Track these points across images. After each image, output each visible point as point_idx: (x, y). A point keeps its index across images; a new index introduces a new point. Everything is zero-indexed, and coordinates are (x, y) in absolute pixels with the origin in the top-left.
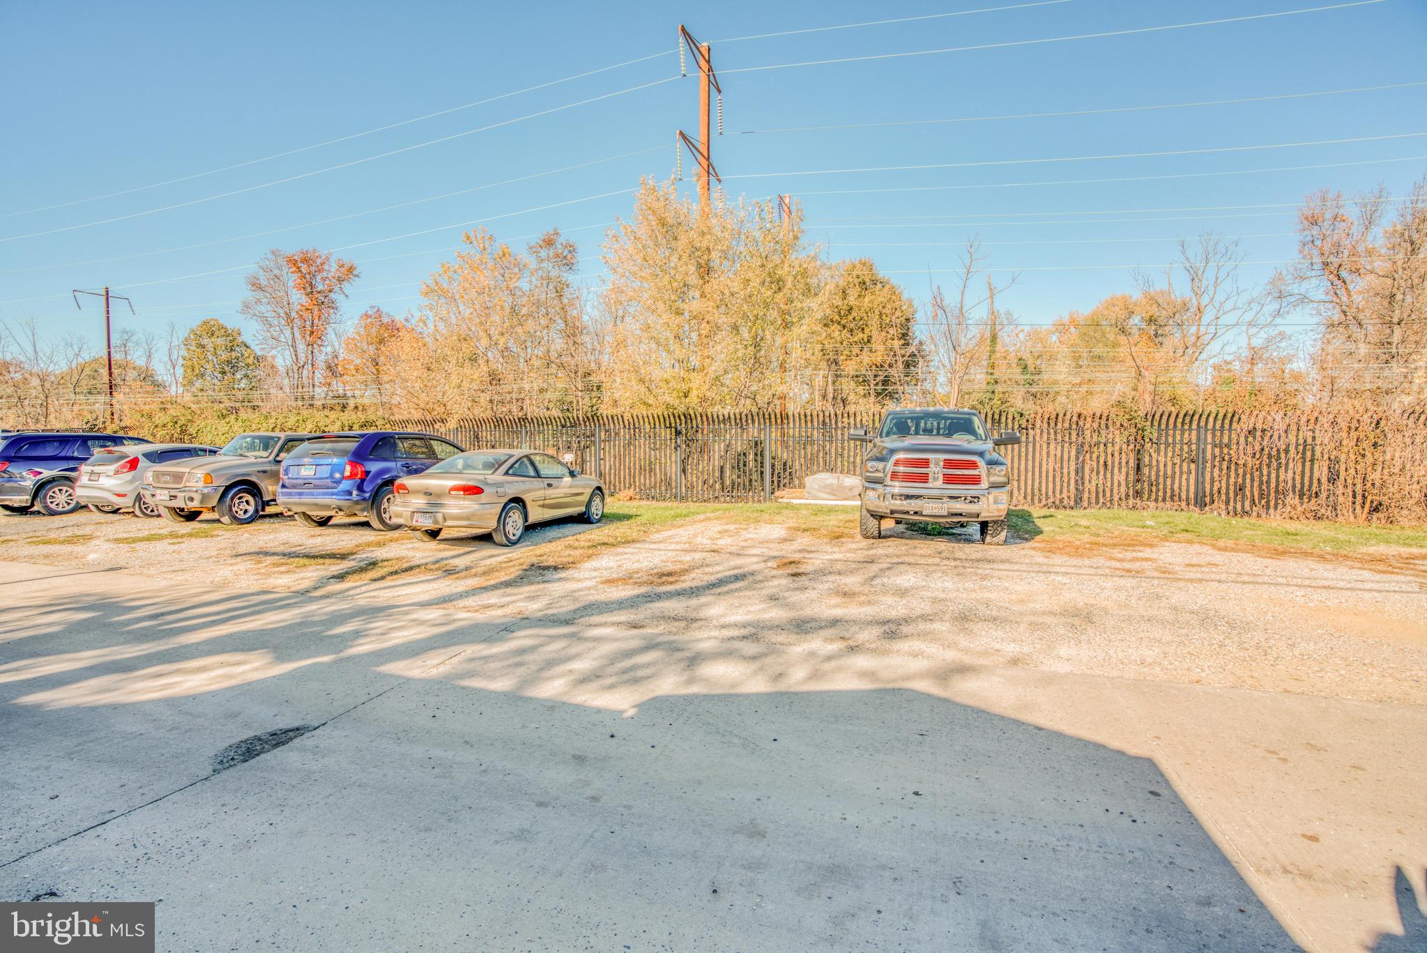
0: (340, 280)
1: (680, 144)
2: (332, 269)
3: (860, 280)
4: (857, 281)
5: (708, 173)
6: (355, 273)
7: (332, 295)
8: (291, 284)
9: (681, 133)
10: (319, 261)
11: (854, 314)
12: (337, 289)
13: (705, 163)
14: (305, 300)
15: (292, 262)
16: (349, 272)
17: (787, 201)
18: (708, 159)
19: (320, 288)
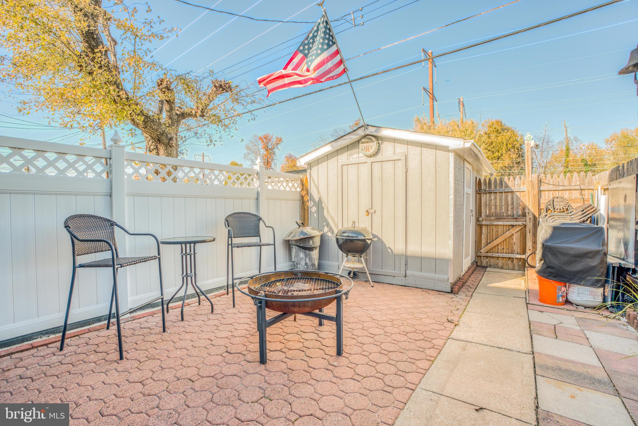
0: (277, 144)
1: (423, 92)
2: (274, 140)
3: (496, 129)
4: (495, 130)
5: (433, 99)
6: (282, 140)
7: (274, 150)
8: (260, 147)
9: (424, 88)
10: (269, 137)
11: (494, 144)
12: (276, 147)
13: (431, 96)
14: (265, 153)
15: (261, 138)
16: (280, 140)
17: (462, 100)
18: (433, 94)
19: (270, 147)
